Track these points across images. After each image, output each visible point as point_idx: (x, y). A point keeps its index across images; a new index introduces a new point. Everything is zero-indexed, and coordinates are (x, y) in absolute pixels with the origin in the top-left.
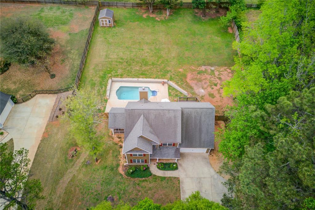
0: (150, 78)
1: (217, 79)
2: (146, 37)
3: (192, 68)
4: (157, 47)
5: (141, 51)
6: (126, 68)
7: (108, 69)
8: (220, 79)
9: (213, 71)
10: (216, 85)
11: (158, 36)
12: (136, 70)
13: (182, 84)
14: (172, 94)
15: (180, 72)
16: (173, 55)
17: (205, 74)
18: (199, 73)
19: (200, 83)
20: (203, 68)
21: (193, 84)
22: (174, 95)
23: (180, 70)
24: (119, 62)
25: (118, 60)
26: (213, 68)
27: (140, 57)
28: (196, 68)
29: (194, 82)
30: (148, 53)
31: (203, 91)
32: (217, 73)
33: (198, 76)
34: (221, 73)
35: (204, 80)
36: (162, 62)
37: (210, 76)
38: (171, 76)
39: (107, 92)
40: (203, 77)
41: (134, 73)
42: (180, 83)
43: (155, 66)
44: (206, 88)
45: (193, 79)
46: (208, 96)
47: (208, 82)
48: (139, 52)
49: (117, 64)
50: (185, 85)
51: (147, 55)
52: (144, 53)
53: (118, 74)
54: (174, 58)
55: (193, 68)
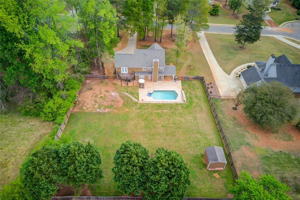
0: (153, 104)
1: (98, 101)
2: (161, 142)
3: (117, 111)
4: (148, 130)
5: (164, 125)
6: (175, 110)
7: (189, 108)
8: (96, 102)
9: (99, 108)
10: (101, 97)
11: (148, 144)
12: (166, 109)
13: (128, 100)
14: (136, 95)
15: (128, 108)
16: (133, 122)
17: (106, 106)
18: (112, 106)
19: (113, 99)
20: (107, 110)
21: (119, 99)
22: (134, 94)
23: (128, 110)
24: (182, 114)
25: (184, 115)
26: (98, 110)
27: (164, 119)
28: (113, 111)
29: (118, 100)
30: (157, 123)
31: (113, 94)
32: (97, 106)
33: (114, 104)
34: (93, 106)
35: (109, 101)
36: (144, 115)
37: (103, 104)
38: (136, 105)
39: (184, 93)
40: (109, 103)
41: (168, 107)
42: (129, 100)
43: (150, 112)
44: (110, 95)
45: (118, 102)
46: (110, 91)
47: (106, 99)
48: (166, 124)
49: (183, 113)
50: (125, 99)
51: (158, 121)
52: (162, 123)
53: (180, 106)
54: (132, 119)
55: (115, 111)
